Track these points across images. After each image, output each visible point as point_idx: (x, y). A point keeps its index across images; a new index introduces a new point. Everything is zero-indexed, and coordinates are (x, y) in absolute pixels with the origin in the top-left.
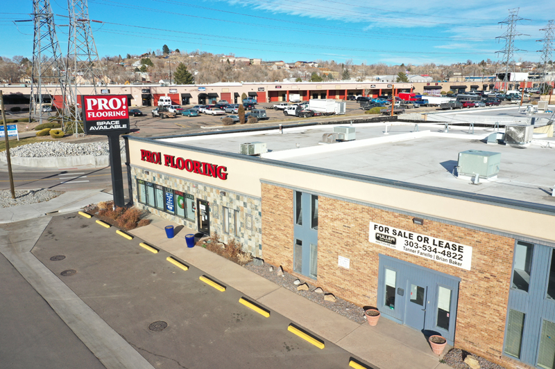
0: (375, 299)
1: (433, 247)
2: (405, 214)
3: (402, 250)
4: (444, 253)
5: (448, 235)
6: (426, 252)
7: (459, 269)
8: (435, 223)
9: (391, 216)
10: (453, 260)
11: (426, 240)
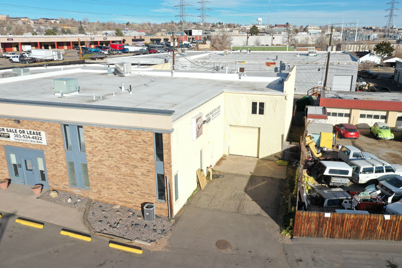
0: (8, 174)
1: (28, 135)
2: (10, 118)
3: (14, 140)
4: (33, 138)
5: (33, 127)
6: (25, 139)
7: (41, 145)
8: (25, 121)
9: (3, 121)
10: (38, 141)
11: (24, 132)
